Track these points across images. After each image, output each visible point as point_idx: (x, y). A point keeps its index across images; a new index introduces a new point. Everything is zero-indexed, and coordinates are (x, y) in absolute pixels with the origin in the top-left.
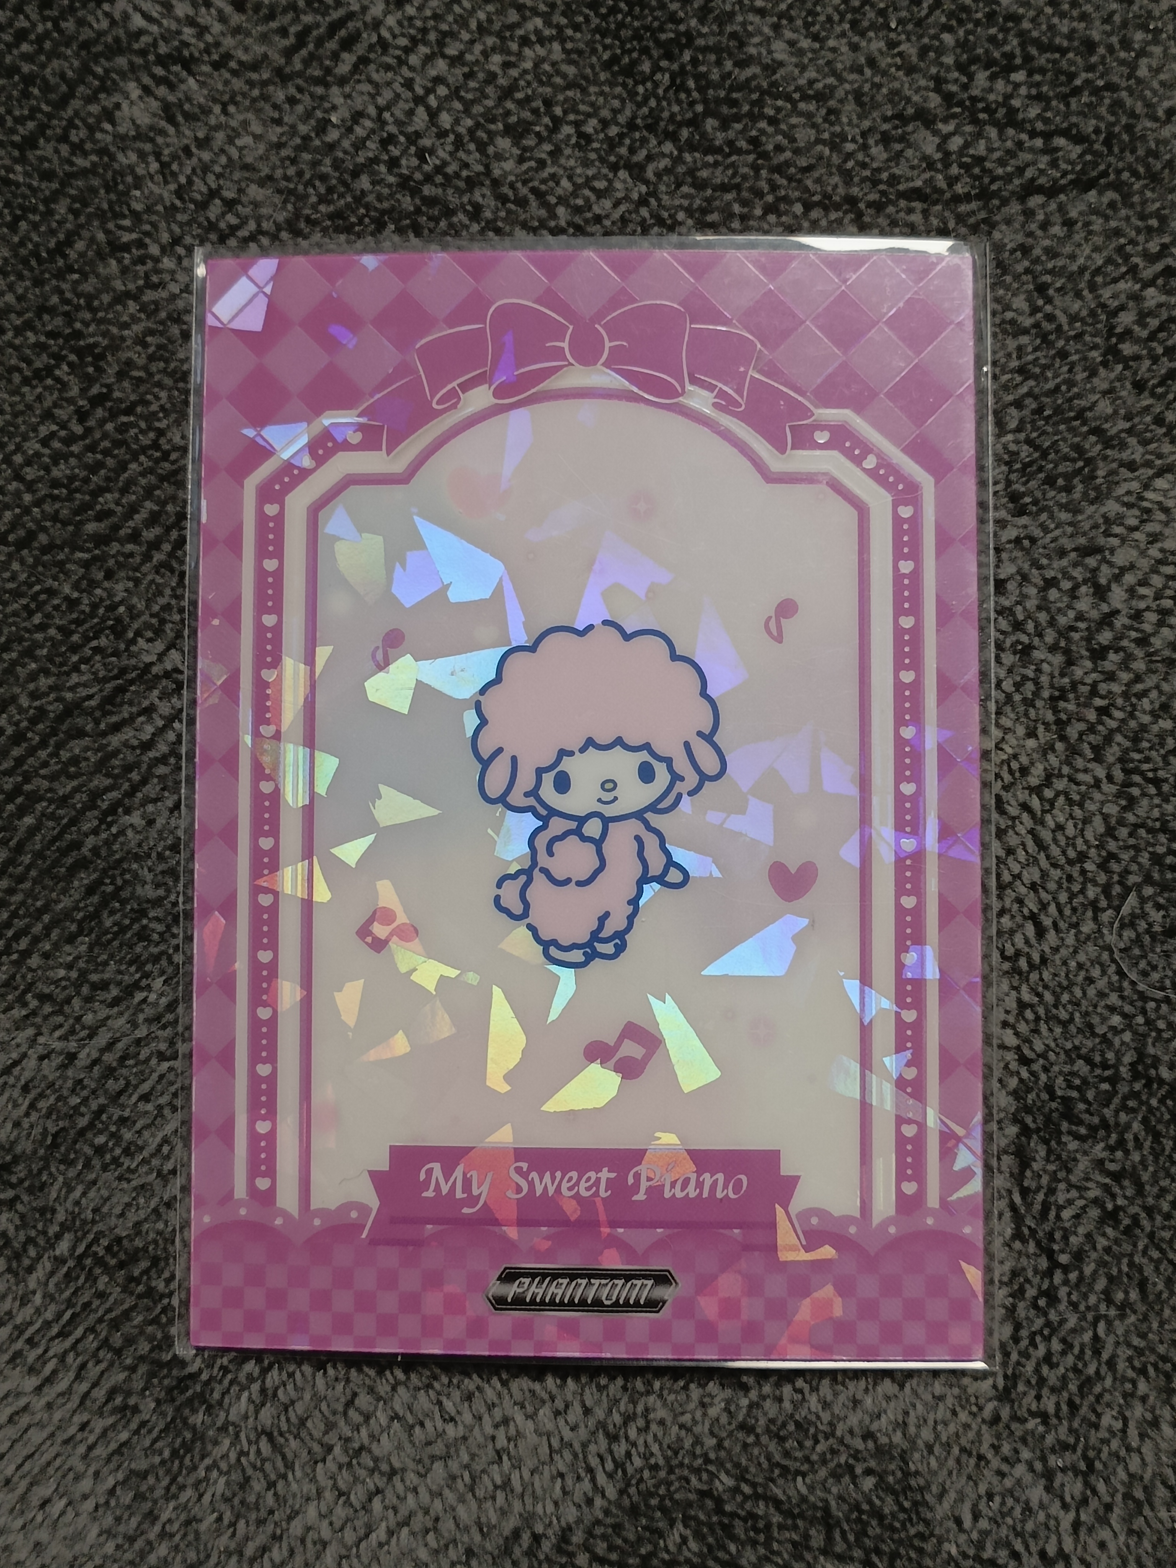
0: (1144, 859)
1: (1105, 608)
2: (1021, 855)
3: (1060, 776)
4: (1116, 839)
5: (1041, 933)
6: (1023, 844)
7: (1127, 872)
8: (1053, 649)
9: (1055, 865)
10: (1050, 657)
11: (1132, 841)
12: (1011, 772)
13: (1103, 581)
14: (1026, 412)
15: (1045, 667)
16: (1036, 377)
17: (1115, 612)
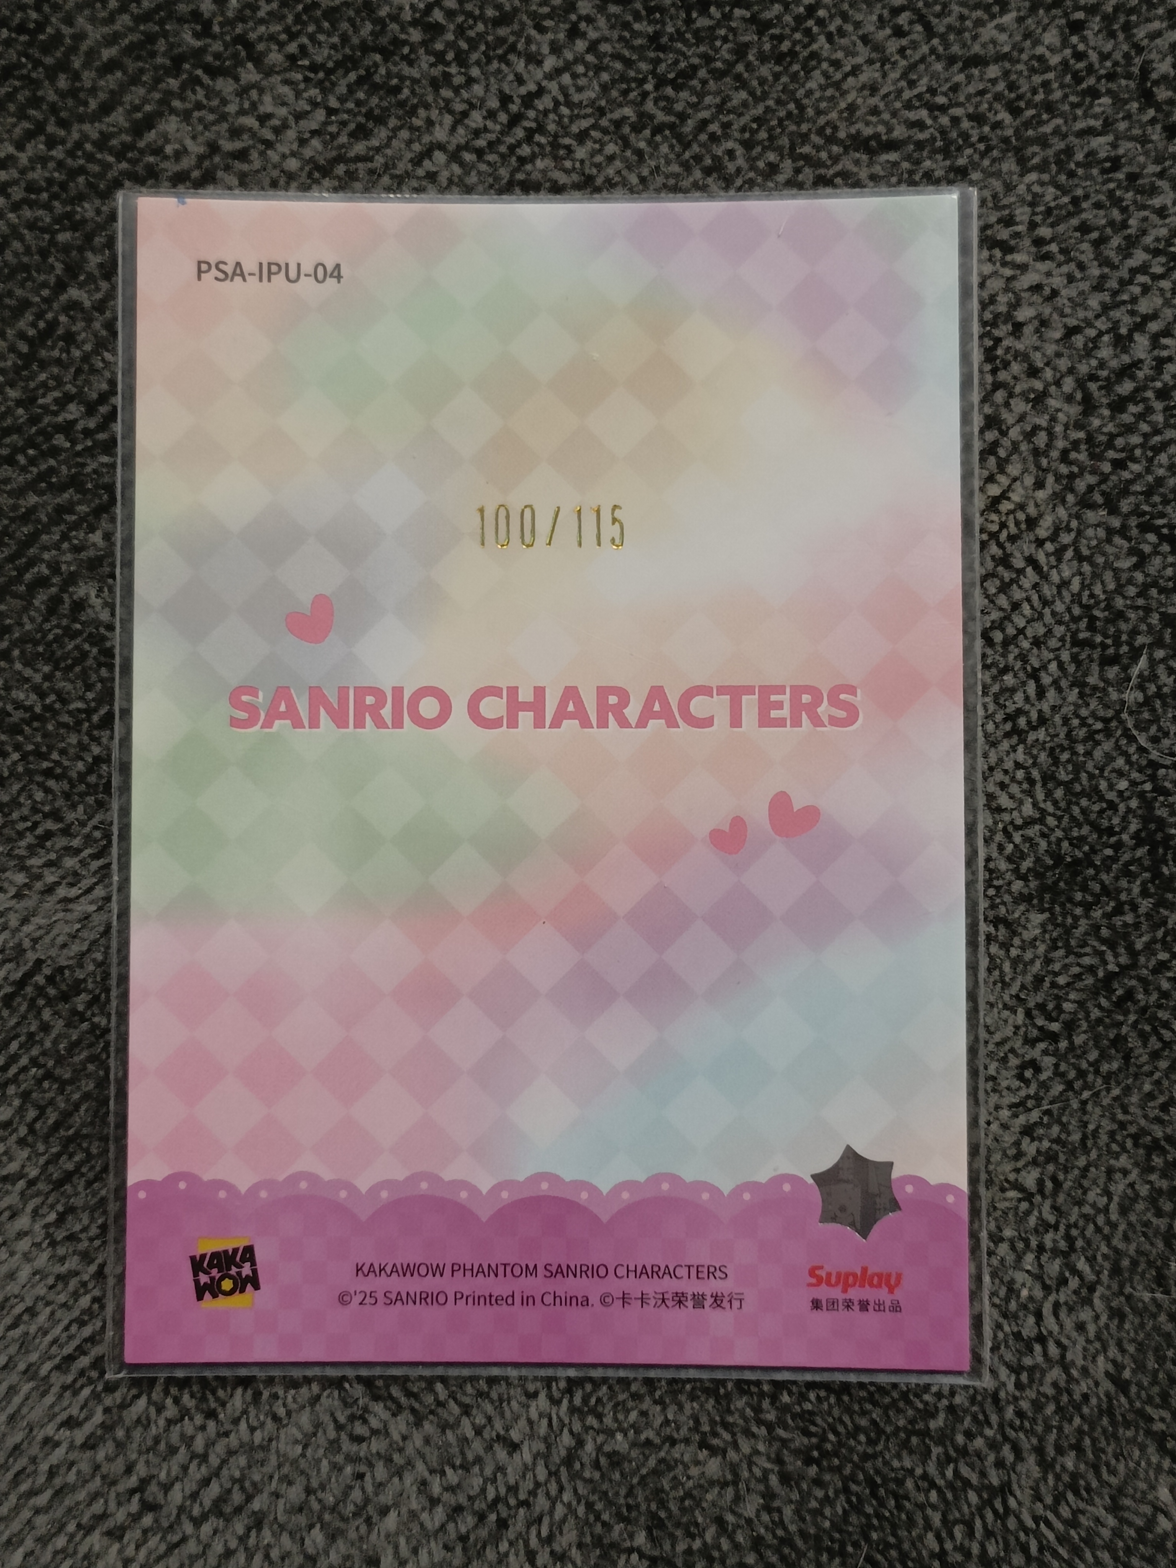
0: (1155, 619)
1: (1126, 359)
2: (1026, 609)
3: (1069, 530)
4: (1125, 598)
5: (1041, 693)
6: (1028, 600)
7: (1134, 633)
8: (1069, 399)
9: (1060, 623)
10: (1066, 407)
11: (1140, 602)
12: (1017, 523)
13: (1123, 331)
14: (1050, 152)
15: (1061, 416)
16: (1062, 115)
17: (1137, 364)
